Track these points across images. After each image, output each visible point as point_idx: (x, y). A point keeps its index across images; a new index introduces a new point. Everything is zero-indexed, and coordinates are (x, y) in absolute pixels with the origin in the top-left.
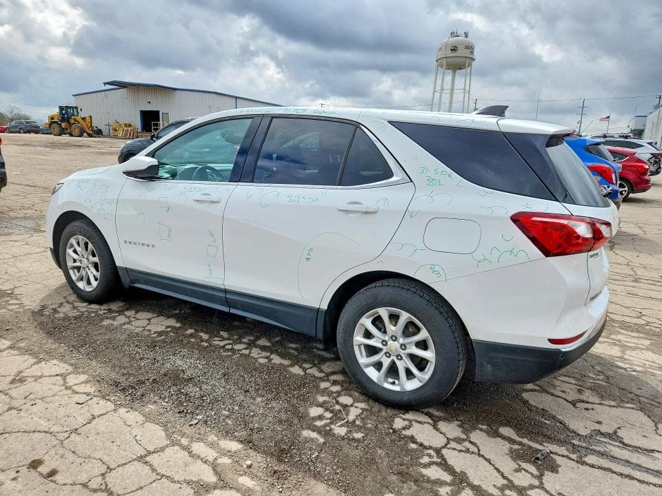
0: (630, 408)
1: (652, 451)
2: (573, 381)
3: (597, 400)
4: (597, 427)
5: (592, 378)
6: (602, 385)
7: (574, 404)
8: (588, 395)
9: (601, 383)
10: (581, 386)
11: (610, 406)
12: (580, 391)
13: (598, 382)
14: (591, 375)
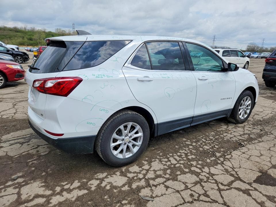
0: (16, 155)
1: (10, 145)
2: (42, 154)
3: (30, 152)
4: (28, 143)
5: (35, 160)
6: (29, 159)
7: (39, 146)
8: (34, 152)
9: (30, 160)
10: (38, 154)
11: (25, 152)
12: (38, 151)
13: (31, 160)
14: (35, 162)
